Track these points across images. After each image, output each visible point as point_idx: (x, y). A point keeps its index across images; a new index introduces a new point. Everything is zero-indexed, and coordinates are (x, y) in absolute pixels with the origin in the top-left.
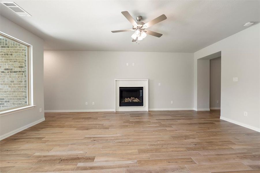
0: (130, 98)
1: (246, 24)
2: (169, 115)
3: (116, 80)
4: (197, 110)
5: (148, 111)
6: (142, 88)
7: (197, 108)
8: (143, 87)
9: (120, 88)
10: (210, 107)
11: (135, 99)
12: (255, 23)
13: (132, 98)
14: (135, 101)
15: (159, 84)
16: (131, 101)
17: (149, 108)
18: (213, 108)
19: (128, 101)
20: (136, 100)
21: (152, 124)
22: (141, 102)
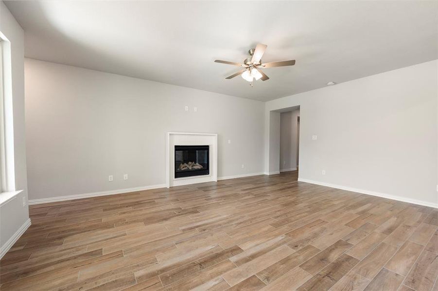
0: (187, 163)
1: (330, 83)
2: (248, 183)
3: (170, 134)
4: (269, 175)
5: (216, 181)
6: (206, 148)
7: (269, 171)
8: (208, 146)
9: (176, 146)
10: (280, 169)
11: (195, 164)
12: (335, 83)
13: (190, 163)
14: (196, 167)
15: (229, 142)
16: (190, 168)
17: (218, 176)
18: (284, 170)
19: (185, 168)
20: (198, 166)
21: (245, 196)
22: (206, 168)
